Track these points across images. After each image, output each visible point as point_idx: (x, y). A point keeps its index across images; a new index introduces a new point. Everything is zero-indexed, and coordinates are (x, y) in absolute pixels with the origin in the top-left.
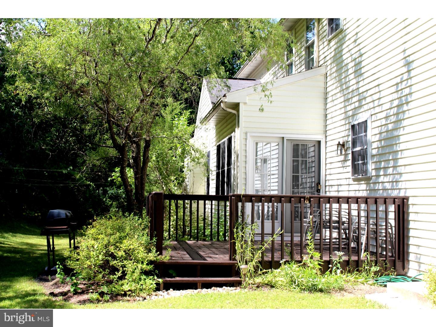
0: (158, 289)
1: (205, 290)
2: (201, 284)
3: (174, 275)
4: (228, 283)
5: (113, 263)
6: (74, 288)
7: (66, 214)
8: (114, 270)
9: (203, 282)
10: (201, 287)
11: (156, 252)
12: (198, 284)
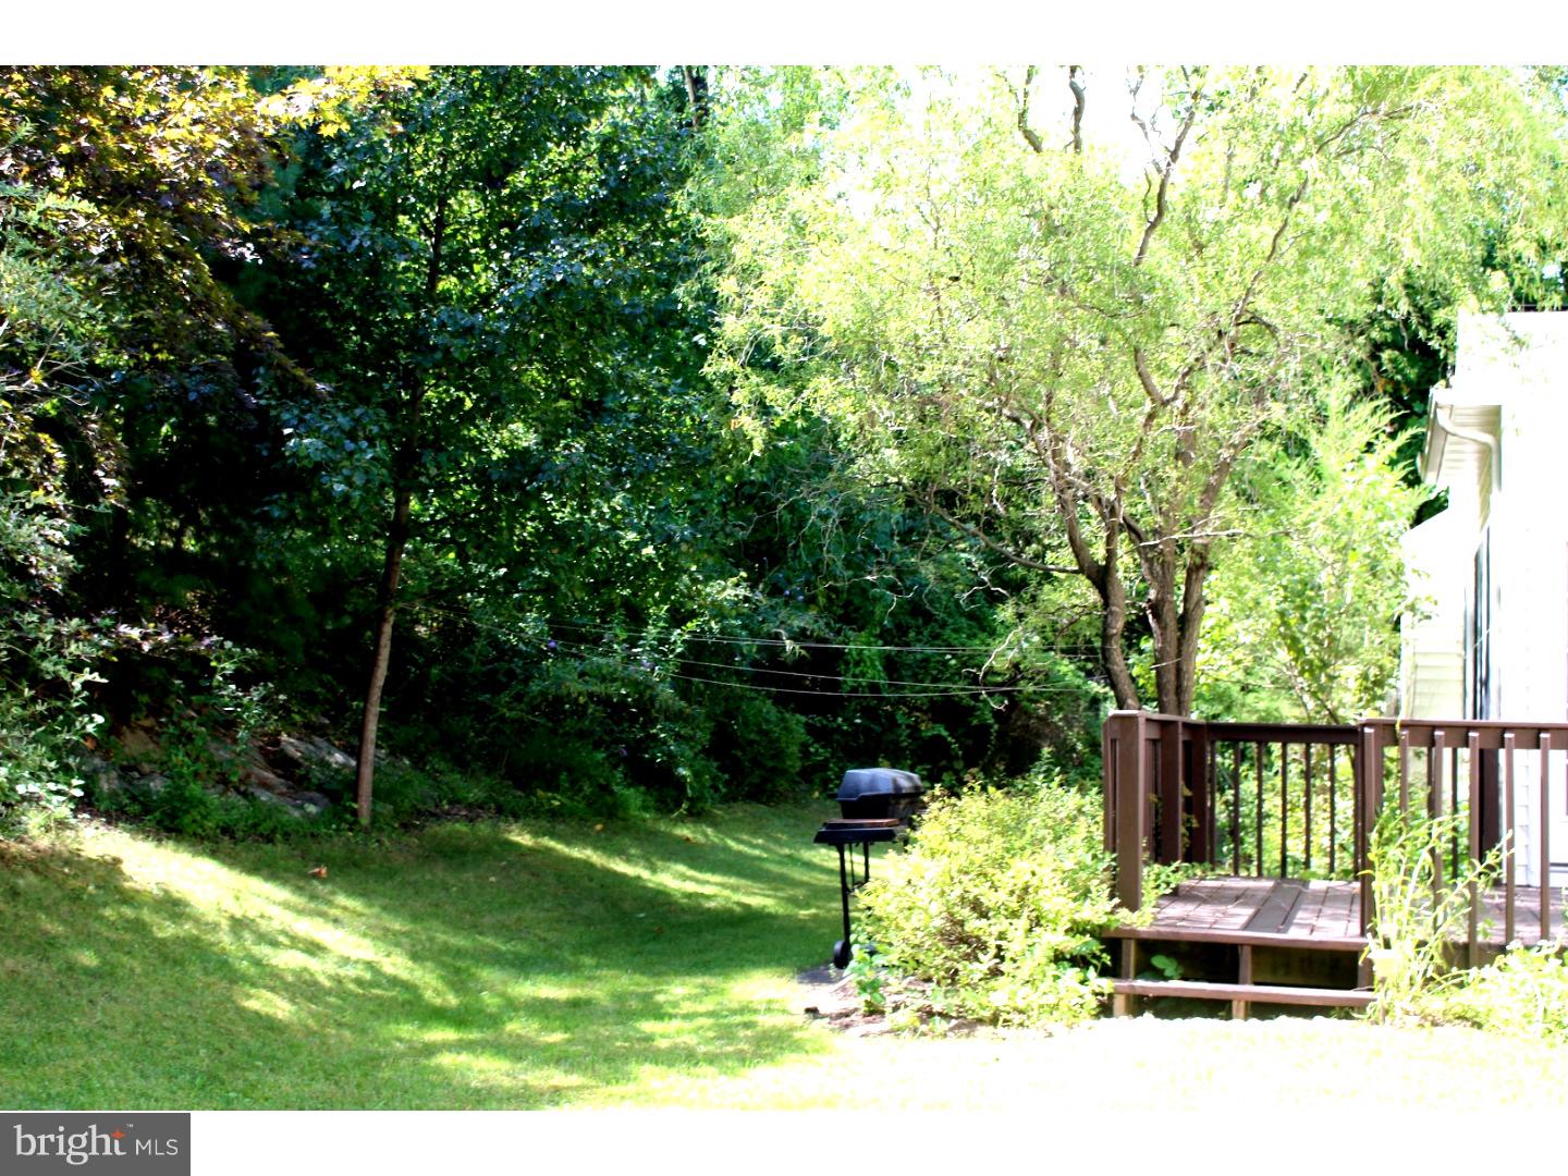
0: (1105, 1009)
1: (1254, 1021)
2: (1242, 1004)
3: (1168, 973)
4: (1332, 1008)
5: (973, 925)
6: (867, 996)
7: (895, 781)
8: (975, 946)
9: (1251, 999)
10: (1242, 1013)
11: (1111, 896)
12: (1235, 1004)
